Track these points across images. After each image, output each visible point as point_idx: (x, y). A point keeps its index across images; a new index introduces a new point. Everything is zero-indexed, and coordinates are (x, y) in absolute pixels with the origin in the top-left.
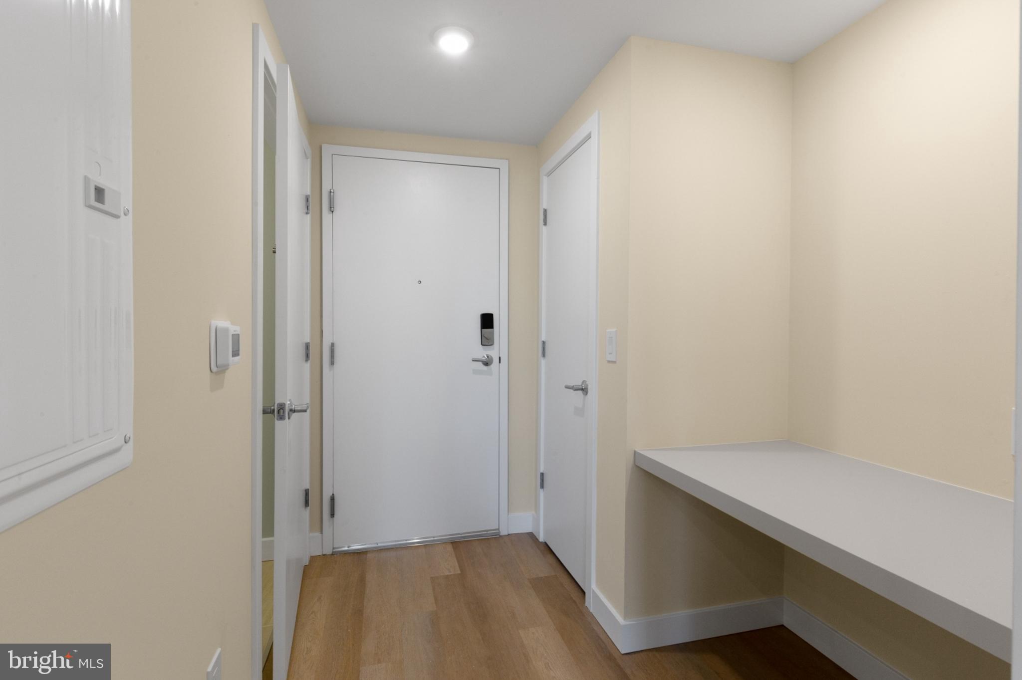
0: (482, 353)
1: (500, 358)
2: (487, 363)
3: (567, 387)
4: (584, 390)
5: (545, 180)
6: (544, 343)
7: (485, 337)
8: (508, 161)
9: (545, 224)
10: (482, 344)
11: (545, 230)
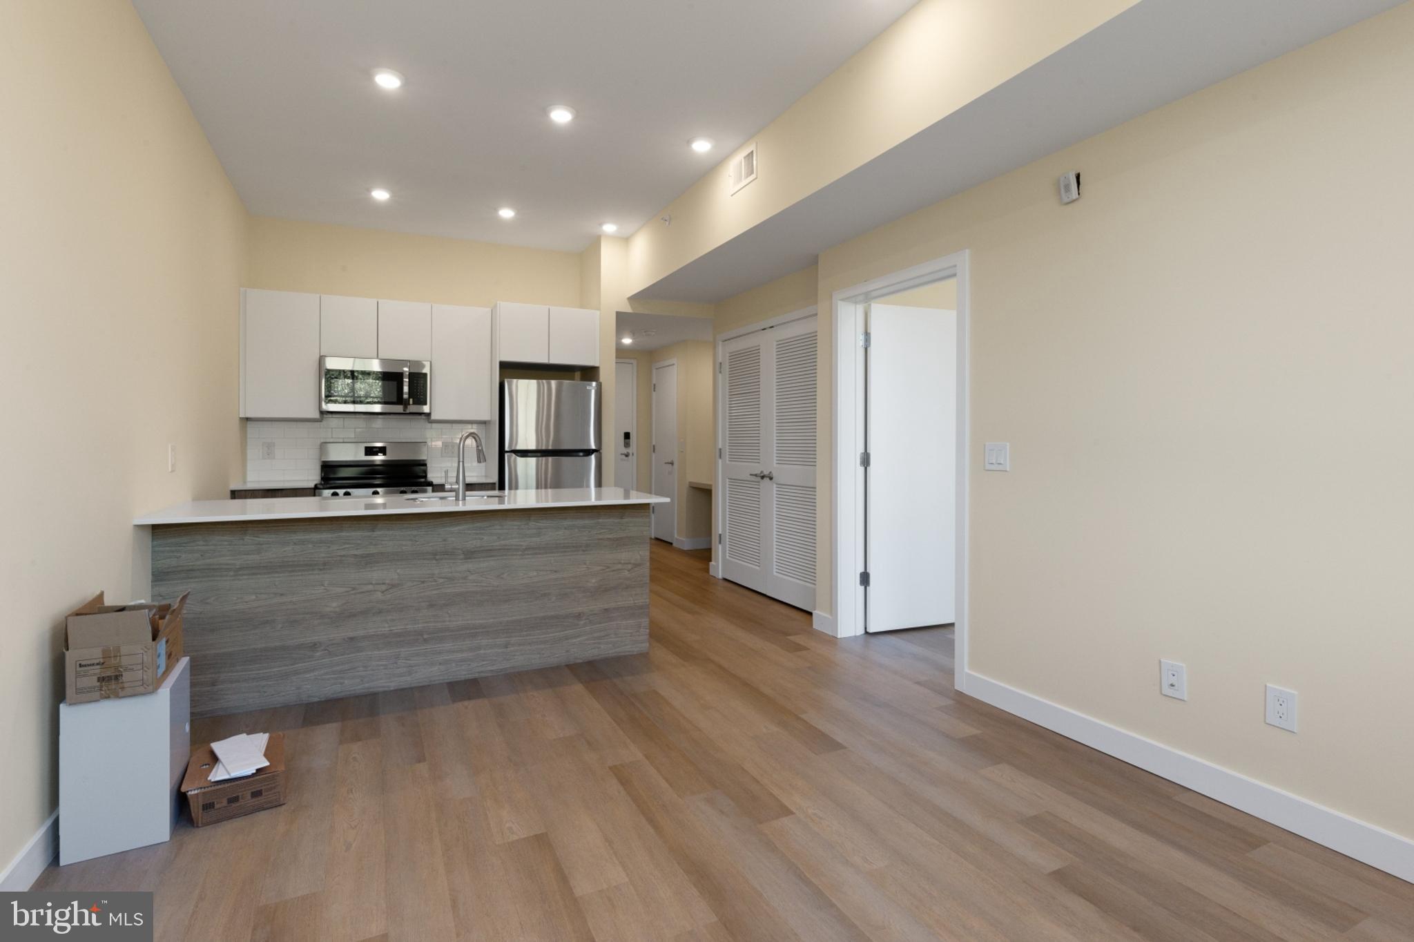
0: (625, 451)
1: (633, 453)
2: (627, 455)
3: (666, 463)
4: (672, 463)
6: (654, 446)
7: (626, 444)
8: (636, 361)
9: (654, 391)
10: (625, 447)
11: (654, 393)
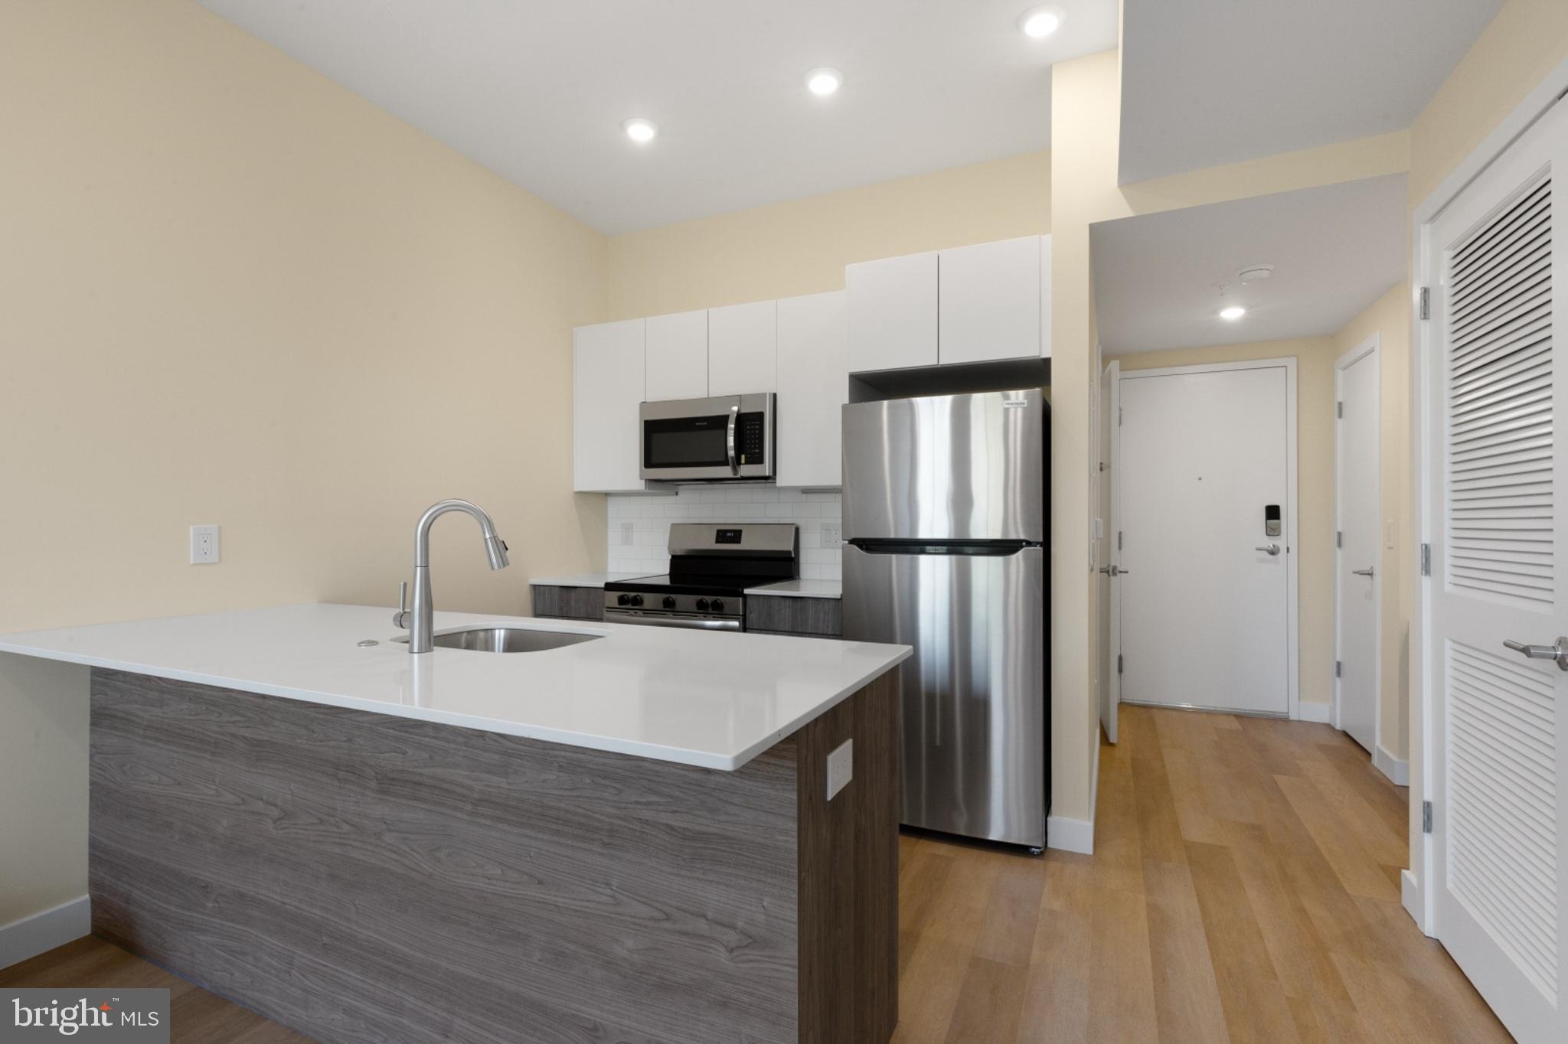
0: (1269, 543)
1: (1288, 548)
2: (1272, 553)
3: (1355, 573)
4: (1371, 574)
5: (1340, 373)
6: (1340, 534)
7: (1271, 528)
8: (1295, 359)
9: (1340, 416)
10: (1267, 535)
11: (1340, 422)
